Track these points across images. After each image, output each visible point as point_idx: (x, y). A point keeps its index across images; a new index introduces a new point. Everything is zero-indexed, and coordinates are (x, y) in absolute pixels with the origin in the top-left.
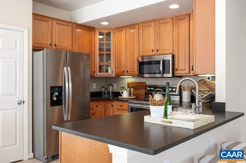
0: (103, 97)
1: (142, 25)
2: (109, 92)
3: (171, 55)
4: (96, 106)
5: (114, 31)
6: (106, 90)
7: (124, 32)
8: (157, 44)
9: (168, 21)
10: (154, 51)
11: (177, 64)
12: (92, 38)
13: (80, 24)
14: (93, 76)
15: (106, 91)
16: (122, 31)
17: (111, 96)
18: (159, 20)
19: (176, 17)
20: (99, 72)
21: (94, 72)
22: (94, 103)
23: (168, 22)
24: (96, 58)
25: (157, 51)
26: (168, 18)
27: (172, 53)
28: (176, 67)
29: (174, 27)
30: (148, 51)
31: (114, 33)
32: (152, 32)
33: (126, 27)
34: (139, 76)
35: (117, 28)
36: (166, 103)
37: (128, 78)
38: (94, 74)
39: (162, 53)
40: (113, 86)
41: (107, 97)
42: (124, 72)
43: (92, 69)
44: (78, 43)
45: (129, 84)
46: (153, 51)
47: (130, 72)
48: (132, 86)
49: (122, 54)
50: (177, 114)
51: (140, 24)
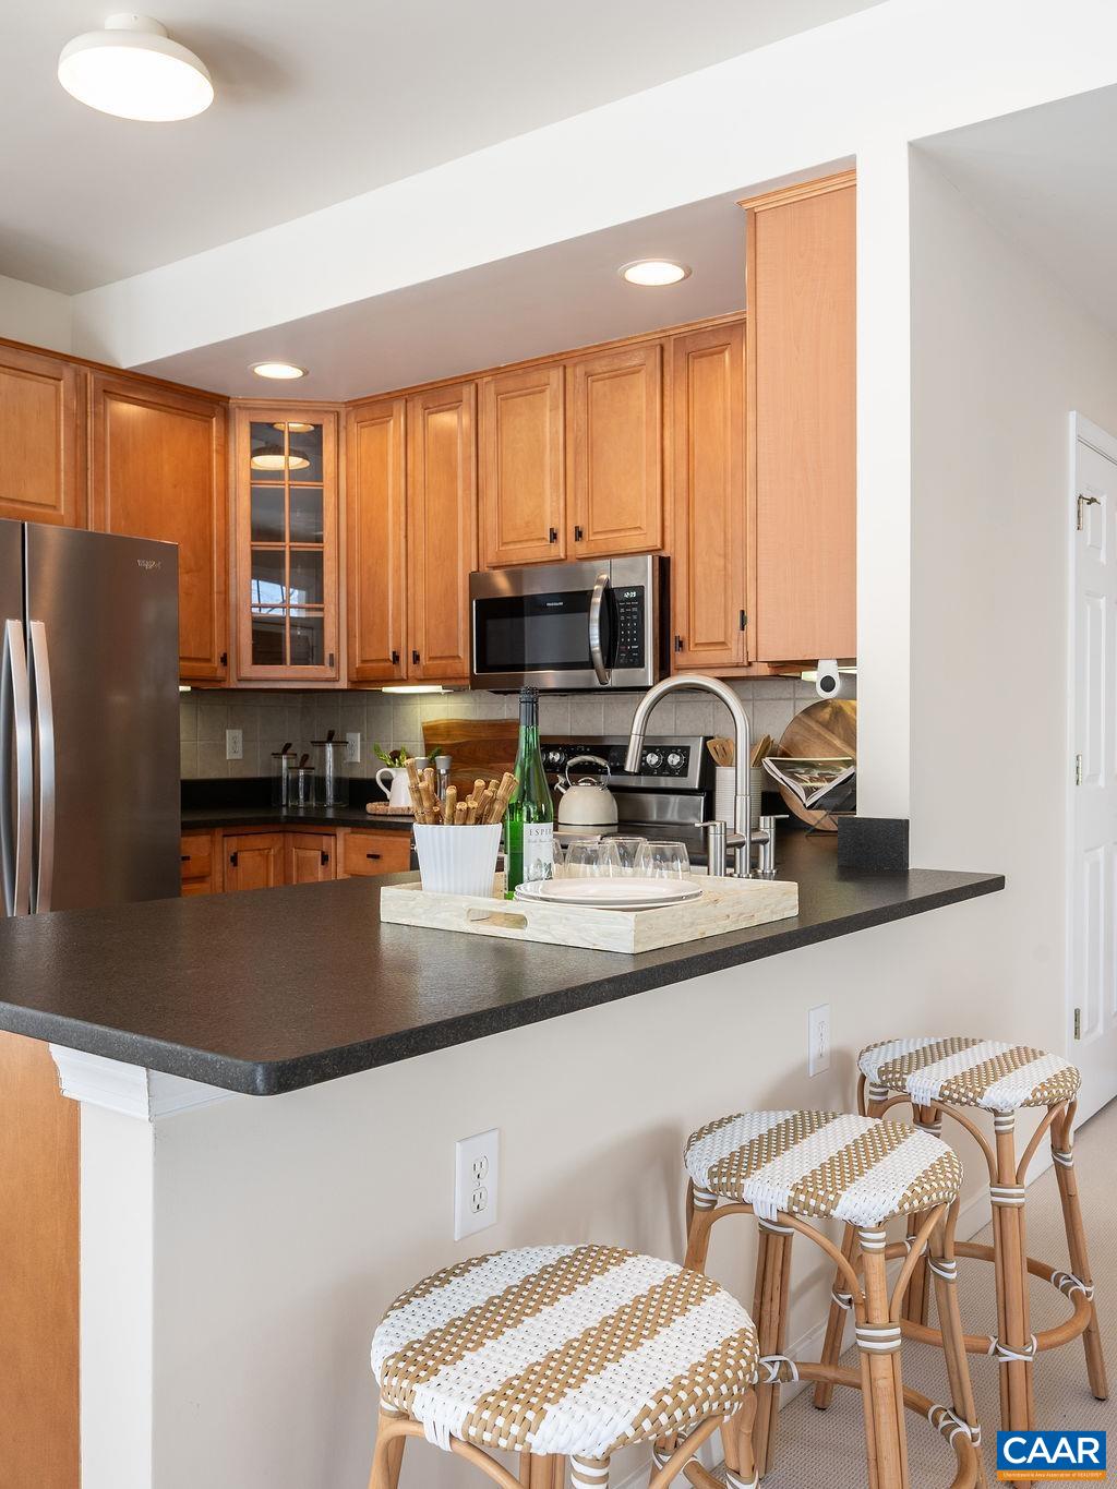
0: (284, 810)
1: (492, 388)
2: (321, 781)
3: (650, 557)
4: (227, 859)
5: (343, 423)
6: (302, 767)
7: (395, 427)
8: (575, 496)
9: (634, 363)
10: (561, 537)
11: (685, 613)
12: (210, 461)
13: (122, 370)
14: (220, 681)
15: (302, 773)
16: (382, 420)
17: (330, 800)
18: (585, 355)
19: (680, 340)
20: (256, 661)
21: (224, 660)
22: (212, 842)
23: (634, 371)
24: (232, 576)
25: (579, 534)
26: (634, 347)
27: (659, 546)
28: (679, 628)
29: (666, 401)
30: (526, 537)
31: (343, 435)
32: (550, 424)
33: (407, 395)
34: (476, 684)
35: (356, 405)
36: (513, 809)
37: (426, 700)
38: (220, 673)
39: (603, 549)
40: (340, 744)
41: (307, 809)
42: (396, 658)
43: (211, 642)
44: (114, 483)
45: (430, 731)
46: (554, 536)
47: (431, 658)
48: (448, 742)
49: (383, 555)
50: (585, 876)
51: (485, 380)
